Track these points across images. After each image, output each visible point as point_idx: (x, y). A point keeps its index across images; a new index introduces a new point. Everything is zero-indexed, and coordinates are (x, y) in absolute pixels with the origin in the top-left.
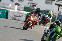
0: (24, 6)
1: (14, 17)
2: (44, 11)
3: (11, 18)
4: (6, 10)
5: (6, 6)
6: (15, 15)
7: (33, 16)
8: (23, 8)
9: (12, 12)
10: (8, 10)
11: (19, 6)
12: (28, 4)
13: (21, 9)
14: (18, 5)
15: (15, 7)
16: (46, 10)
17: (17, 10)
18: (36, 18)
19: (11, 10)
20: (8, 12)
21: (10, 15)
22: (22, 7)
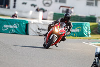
0: (53, 12)
1: (39, 31)
2: (87, 17)
3: (35, 34)
4: (25, 21)
5: (24, 14)
6: (41, 28)
7: (58, 26)
8: (52, 16)
9: (34, 23)
10: (28, 20)
11: (46, 12)
12: (60, 8)
13: (49, 18)
14: (44, 11)
15: (39, 15)
16: (89, 16)
17: (43, 19)
18: (64, 29)
19: (33, 21)
20: (28, 23)
21: (32, 29)
22: (51, 14)
